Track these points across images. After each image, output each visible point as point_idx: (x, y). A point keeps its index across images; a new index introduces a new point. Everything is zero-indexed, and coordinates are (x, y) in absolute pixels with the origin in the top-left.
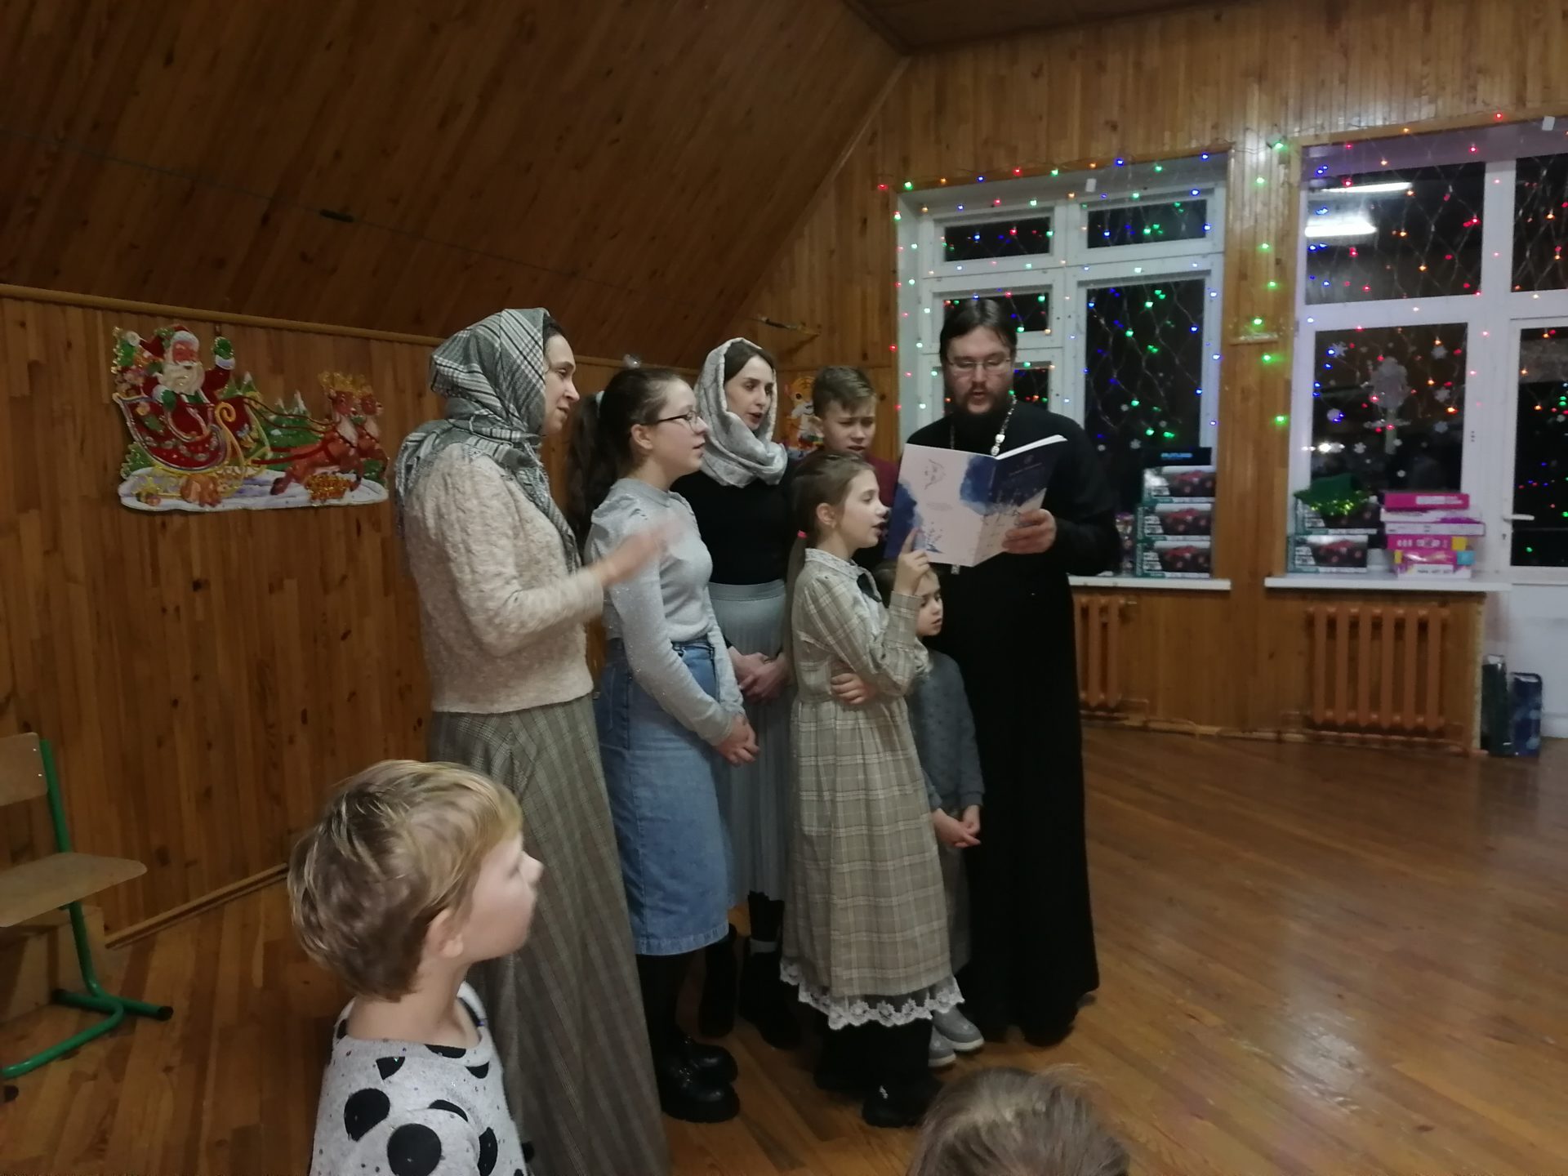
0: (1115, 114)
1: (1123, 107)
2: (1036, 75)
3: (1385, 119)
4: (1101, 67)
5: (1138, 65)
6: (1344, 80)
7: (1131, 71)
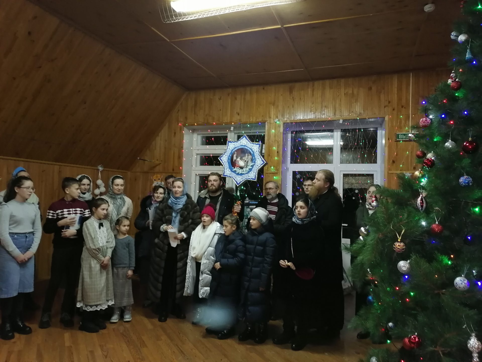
0: (239, 111)
1: (240, 109)
2: (220, 99)
3: (303, 117)
4: (236, 99)
5: (245, 99)
6: (293, 107)
7: (243, 100)
